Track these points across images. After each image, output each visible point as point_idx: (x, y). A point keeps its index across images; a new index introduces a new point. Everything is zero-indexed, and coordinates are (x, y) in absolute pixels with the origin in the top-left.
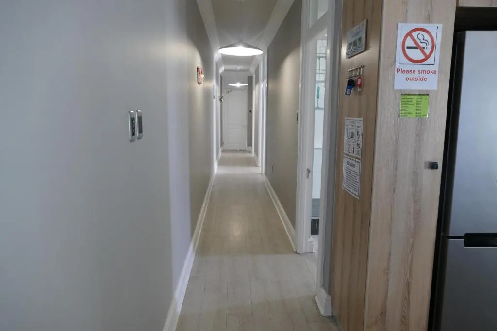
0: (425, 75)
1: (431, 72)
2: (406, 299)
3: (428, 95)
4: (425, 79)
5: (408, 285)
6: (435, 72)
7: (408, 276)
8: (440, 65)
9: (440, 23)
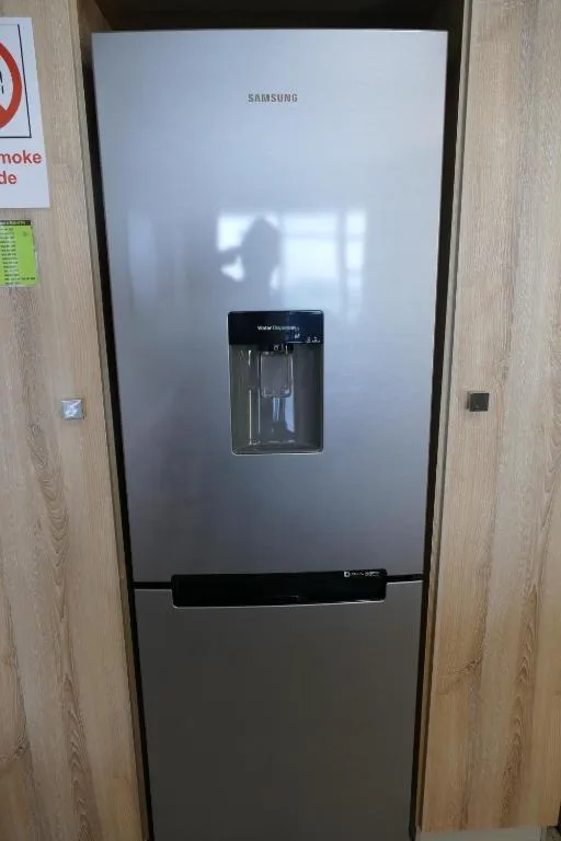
0: (11, 169)
1: (26, 158)
2: (73, 719)
3: (28, 223)
4: (12, 179)
5: (70, 687)
6: (37, 159)
7: (66, 669)
8: (49, 139)
9: (24, 14)
